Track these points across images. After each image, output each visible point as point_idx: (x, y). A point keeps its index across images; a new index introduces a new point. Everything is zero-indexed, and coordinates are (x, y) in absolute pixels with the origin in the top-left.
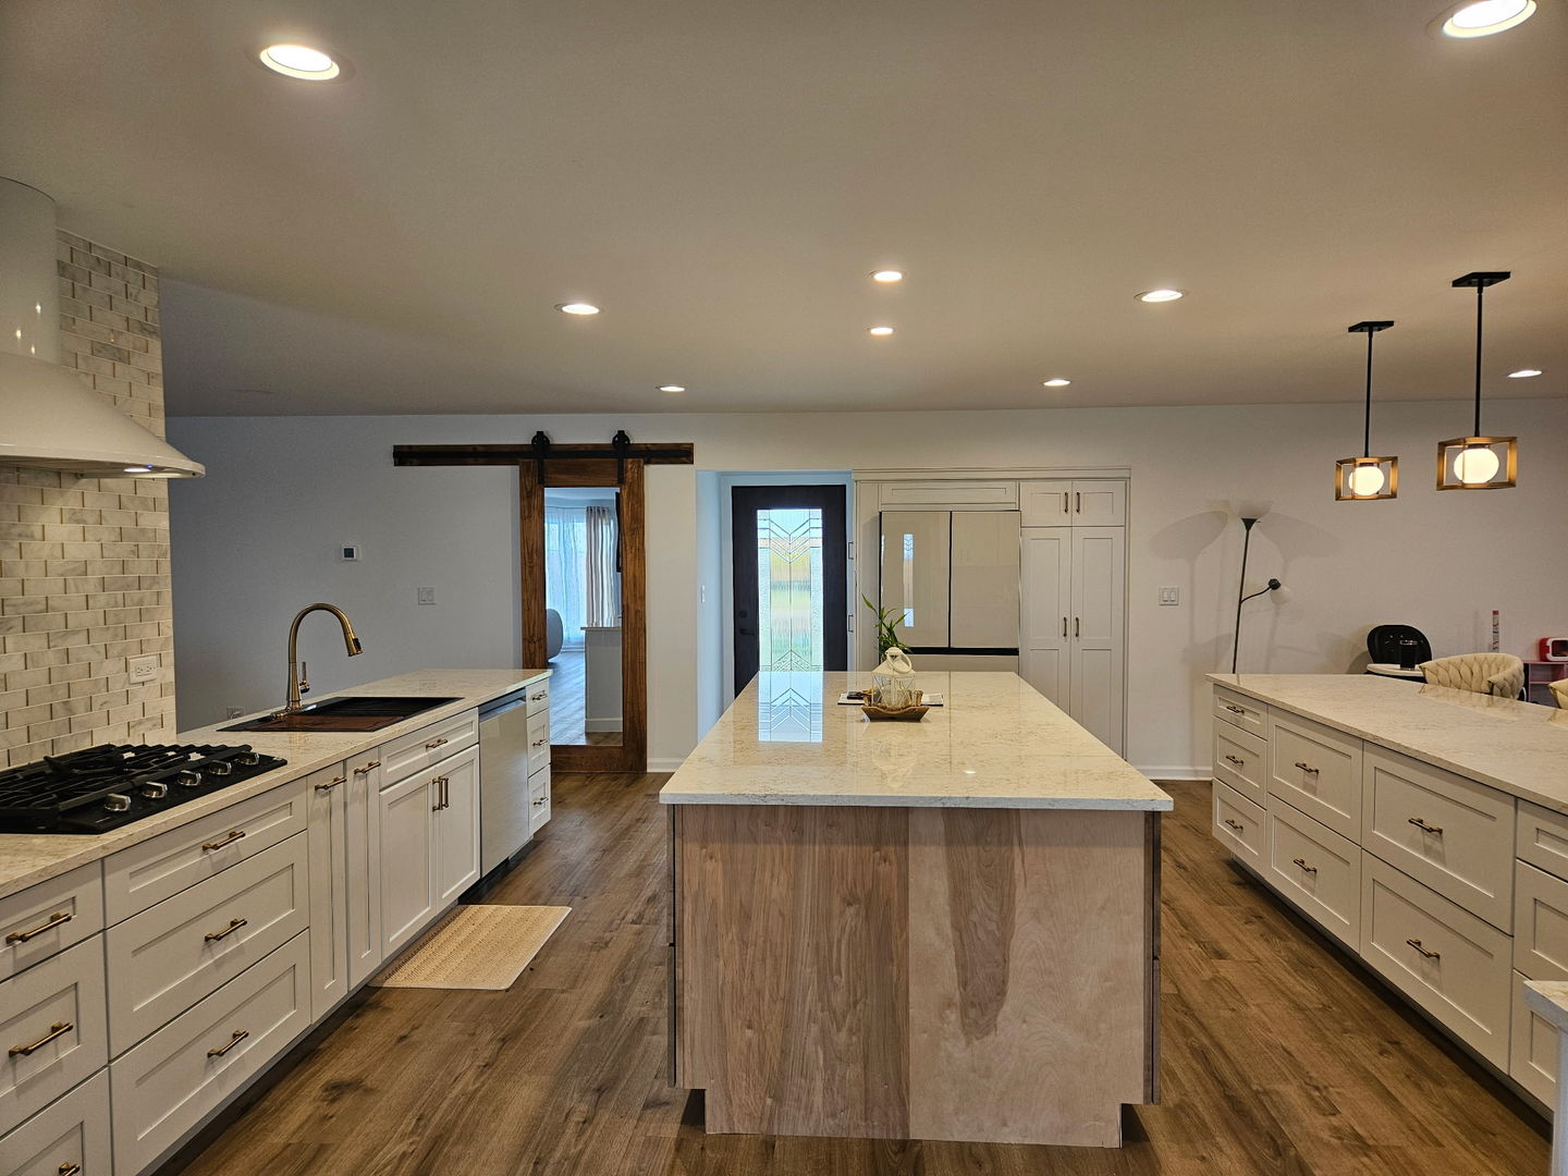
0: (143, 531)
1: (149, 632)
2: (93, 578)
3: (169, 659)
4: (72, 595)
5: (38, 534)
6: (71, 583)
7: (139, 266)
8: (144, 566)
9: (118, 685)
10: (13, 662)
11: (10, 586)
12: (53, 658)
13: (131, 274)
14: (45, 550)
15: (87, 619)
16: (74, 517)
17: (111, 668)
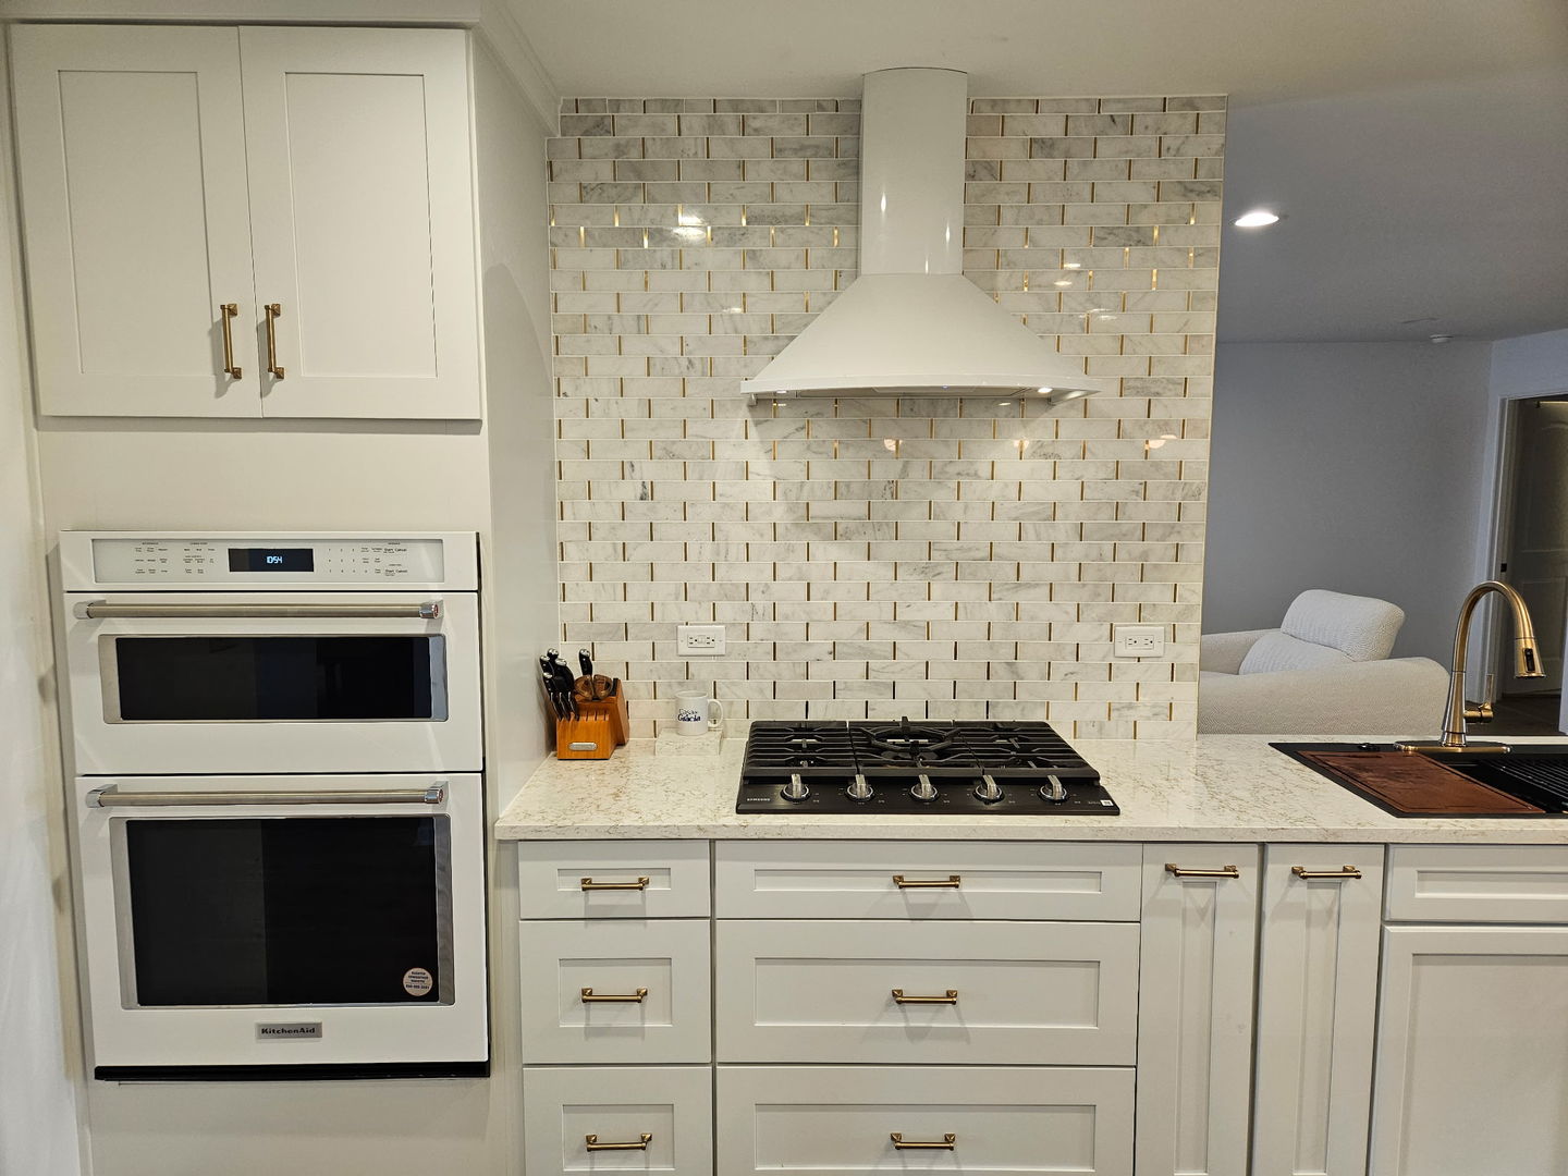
0: (1157, 465)
1: (1157, 594)
2: (1064, 524)
4: (1029, 539)
5: (985, 471)
7: (1190, 104)
8: (1155, 510)
9: (1095, 655)
10: (940, 611)
11: (942, 529)
12: (995, 612)
13: (1177, 121)
14: (994, 490)
15: (1051, 572)
16: (1040, 451)
17: (1084, 632)
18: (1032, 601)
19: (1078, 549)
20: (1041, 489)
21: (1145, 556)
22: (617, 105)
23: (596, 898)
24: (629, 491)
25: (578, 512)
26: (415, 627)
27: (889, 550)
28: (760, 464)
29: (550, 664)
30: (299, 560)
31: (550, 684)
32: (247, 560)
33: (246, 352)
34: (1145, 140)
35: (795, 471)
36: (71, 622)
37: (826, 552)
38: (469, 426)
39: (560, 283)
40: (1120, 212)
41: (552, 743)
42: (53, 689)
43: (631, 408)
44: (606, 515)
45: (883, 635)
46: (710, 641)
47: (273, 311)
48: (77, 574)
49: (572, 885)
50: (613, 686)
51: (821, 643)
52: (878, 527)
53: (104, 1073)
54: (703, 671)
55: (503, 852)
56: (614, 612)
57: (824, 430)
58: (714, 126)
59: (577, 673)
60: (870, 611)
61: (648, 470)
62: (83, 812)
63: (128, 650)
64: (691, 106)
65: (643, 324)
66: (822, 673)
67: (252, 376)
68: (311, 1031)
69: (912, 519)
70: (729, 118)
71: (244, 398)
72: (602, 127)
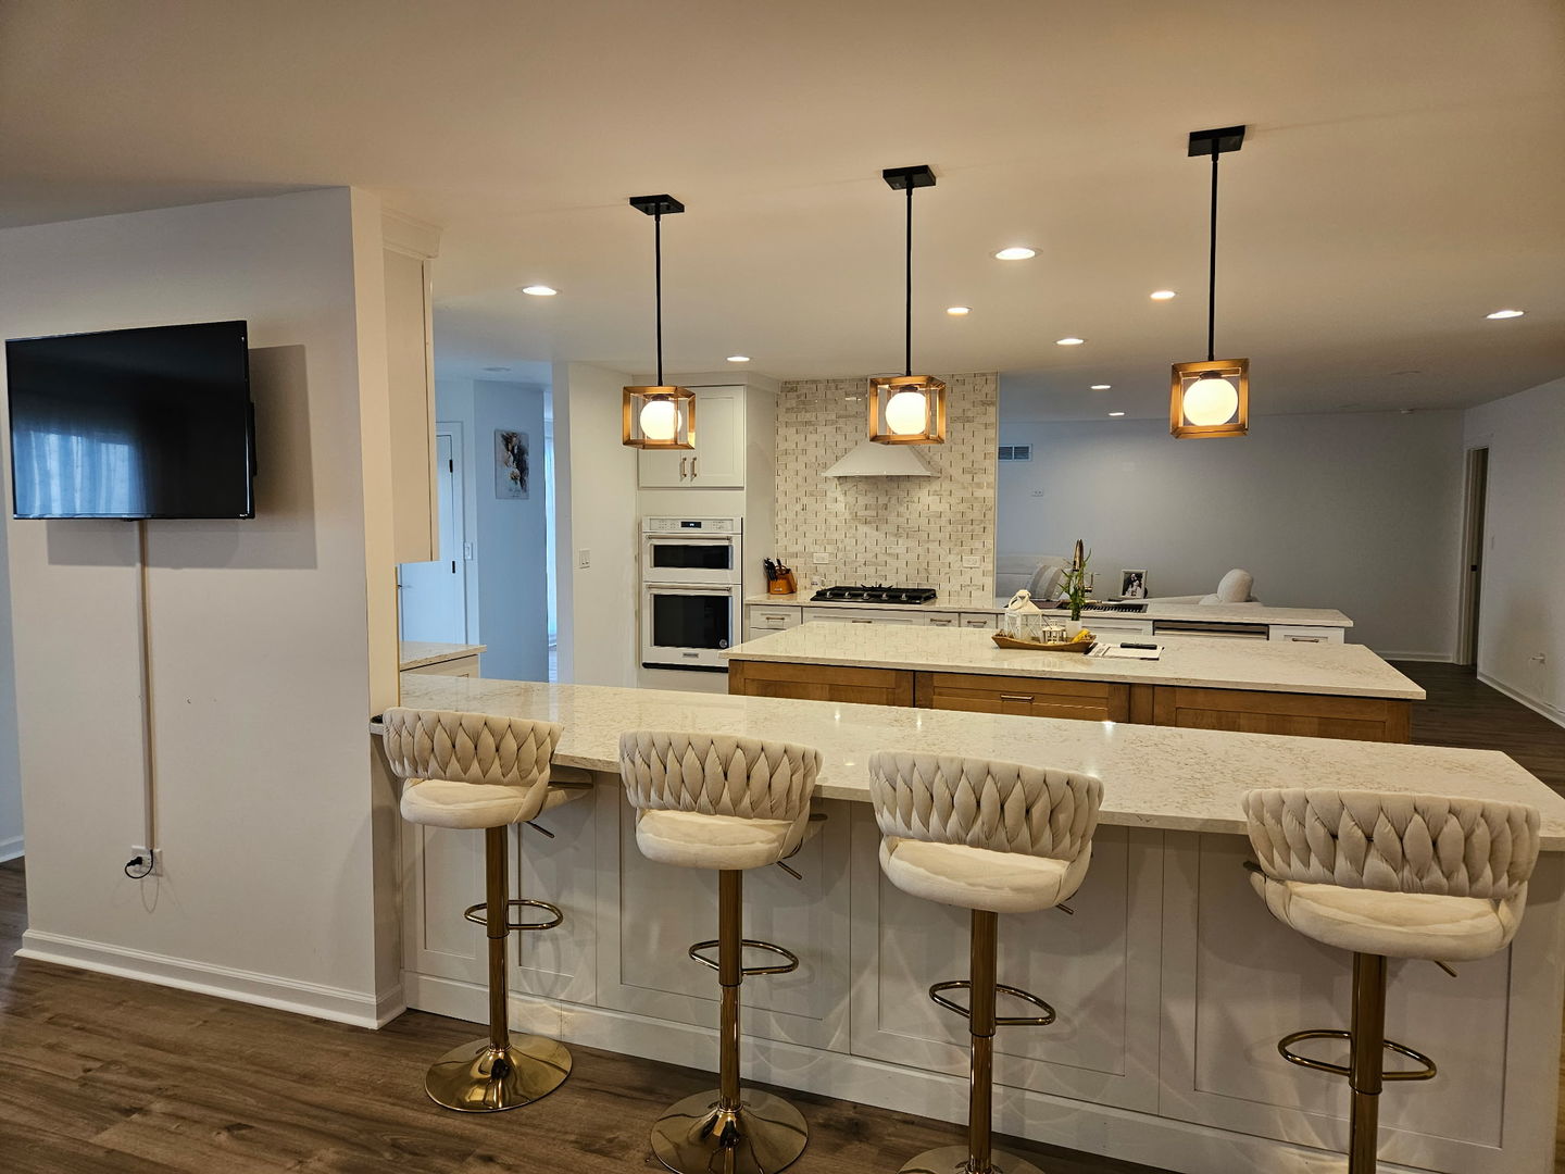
0: (976, 498)
1: (977, 544)
2: (944, 519)
3: (990, 558)
4: (932, 525)
5: (916, 500)
6: (931, 519)
7: (983, 375)
8: (976, 514)
9: (955, 566)
10: (901, 550)
11: (902, 520)
12: (920, 550)
13: (979, 380)
14: (920, 508)
15: (940, 536)
16: (936, 493)
17: (951, 558)
18: (933, 546)
19: (949, 528)
20: (936, 507)
21: (973, 531)
22: (798, 382)
23: (771, 622)
24: (799, 507)
25: (782, 515)
26: (725, 543)
27: (884, 527)
28: (841, 498)
29: (767, 561)
30: (698, 525)
31: (767, 568)
32: (685, 524)
33: (688, 471)
34: (968, 387)
35: (853, 501)
36: (644, 539)
37: (863, 529)
38: (742, 488)
39: (779, 439)
40: (961, 411)
41: (769, 591)
42: (638, 559)
43: (800, 480)
44: (791, 515)
45: (881, 558)
46: (823, 559)
47: (695, 459)
48: (646, 528)
49: (764, 618)
50: (788, 571)
51: (861, 560)
52: (880, 520)
53: (646, 665)
54: (821, 569)
55: (746, 607)
56: (793, 549)
57: (862, 486)
58: (827, 388)
59: (776, 564)
60: (877, 549)
61: (805, 500)
62: (644, 590)
63: (657, 549)
64: (820, 382)
65: (804, 451)
66: (861, 571)
67: (689, 475)
68: (696, 655)
69: (892, 518)
70: (832, 385)
71: (687, 482)
72: (793, 390)
